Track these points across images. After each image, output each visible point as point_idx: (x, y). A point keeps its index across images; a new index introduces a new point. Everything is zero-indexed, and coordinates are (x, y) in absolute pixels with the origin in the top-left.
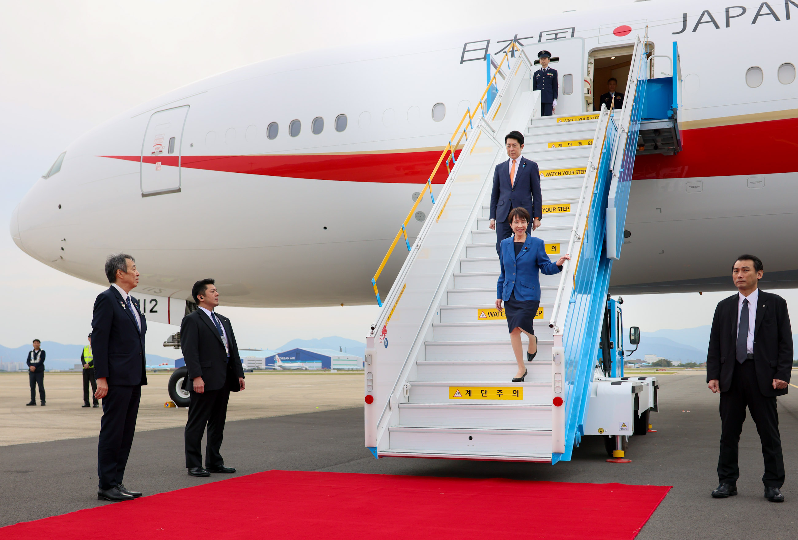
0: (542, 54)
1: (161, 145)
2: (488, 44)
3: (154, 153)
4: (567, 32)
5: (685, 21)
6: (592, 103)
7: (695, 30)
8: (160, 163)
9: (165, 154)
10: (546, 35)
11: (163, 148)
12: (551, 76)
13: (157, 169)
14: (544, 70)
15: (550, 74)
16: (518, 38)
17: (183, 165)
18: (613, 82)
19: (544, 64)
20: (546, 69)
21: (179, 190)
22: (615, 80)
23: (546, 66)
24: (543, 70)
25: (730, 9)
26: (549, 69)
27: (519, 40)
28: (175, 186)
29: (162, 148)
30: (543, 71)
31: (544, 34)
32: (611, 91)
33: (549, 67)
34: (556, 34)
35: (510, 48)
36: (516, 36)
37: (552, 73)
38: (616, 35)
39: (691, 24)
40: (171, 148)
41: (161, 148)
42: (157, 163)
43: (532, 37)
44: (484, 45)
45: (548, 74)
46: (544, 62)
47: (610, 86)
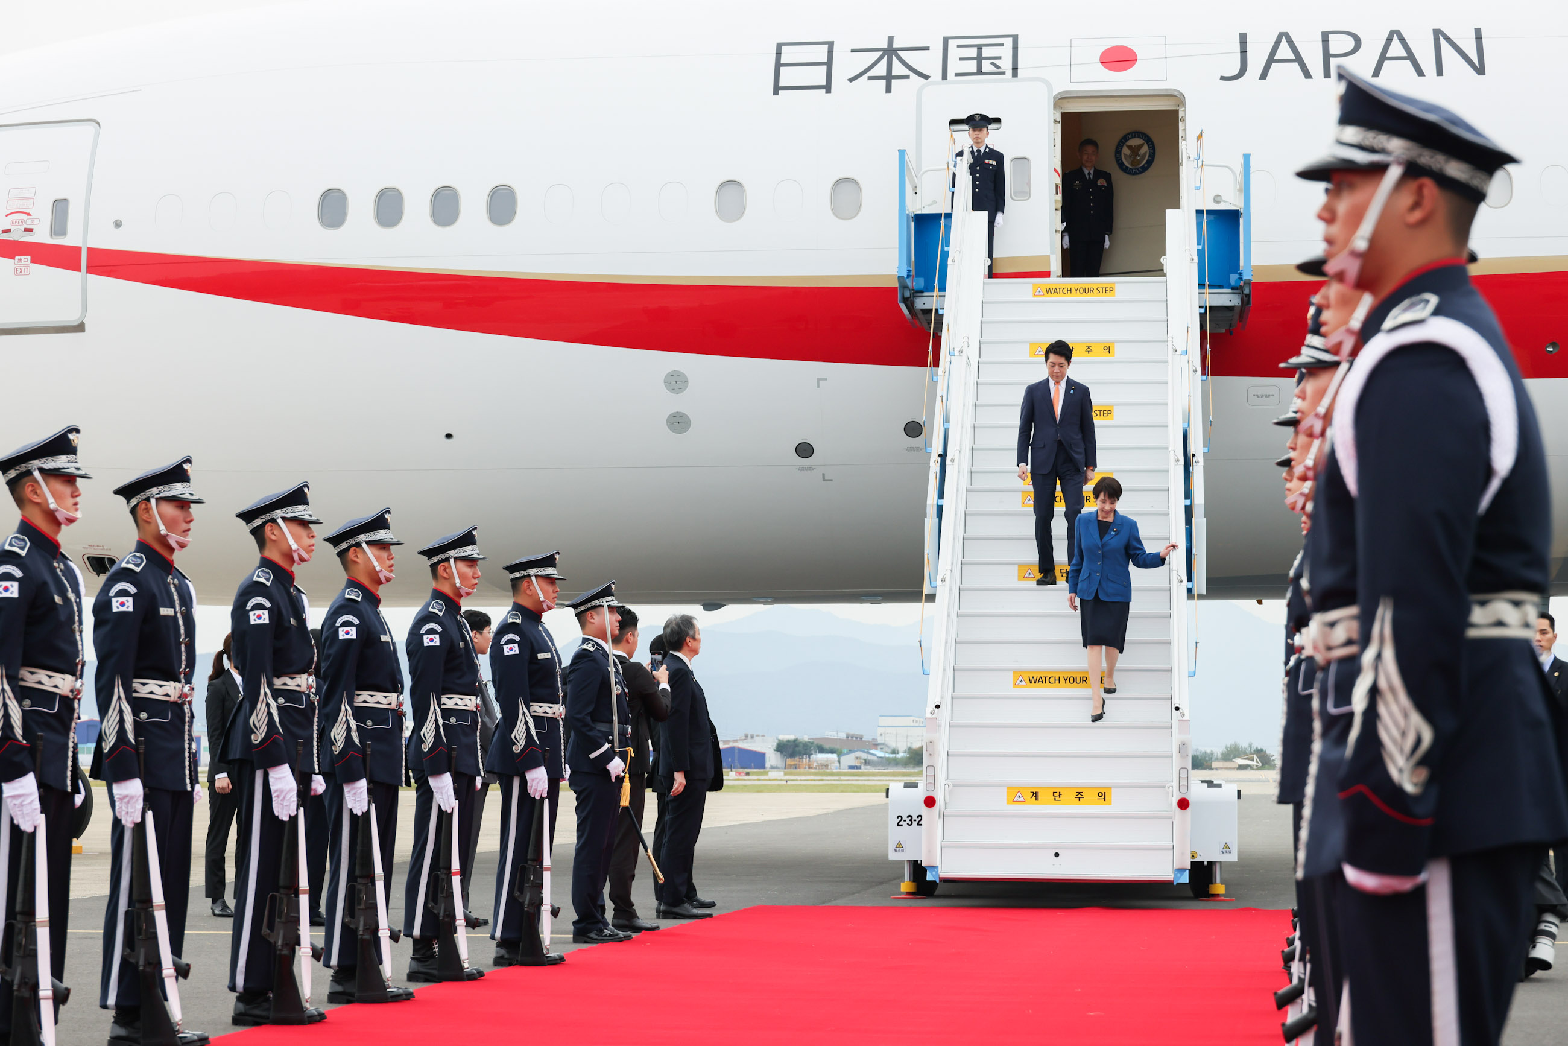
0: (975, 120)
1: (29, 214)
2: (830, 53)
3: (9, 231)
4: (1002, 45)
5: (1244, 52)
6: (1060, 208)
7: (1264, 76)
8: (29, 257)
9: (42, 236)
10: (959, 46)
11: (36, 222)
12: (992, 165)
13: (19, 272)
14: (979, 151)
15: (991, 162)
16: (895, 45)
17: (92, 269)
18: (1090, 149)
19: (980, 141)
20: (982, 150)
21: (80, 328)
22: (1094, 143)
23: (981, 144)
24: (975, 151)
25: (1330, 36)
26: (987, 150)
27: (898, 52)
28: (72, 319)
29: (33, 221)
30: (976, 154)
31: (952, 44)
32: (1086, 167)
33: (987, 147)
34: (980, 48)
35: (881, 69)
36: (891, 40)
37: (993, 160)
38: (1103, 66)
39: (1257, 60)
40: (59, 224)
41: (29, 222)
42: (17, 258)
43: (927, 49)
44: (820, 54)
45: (987, 161)
46: (979, 136)
47: (1085, 157)
